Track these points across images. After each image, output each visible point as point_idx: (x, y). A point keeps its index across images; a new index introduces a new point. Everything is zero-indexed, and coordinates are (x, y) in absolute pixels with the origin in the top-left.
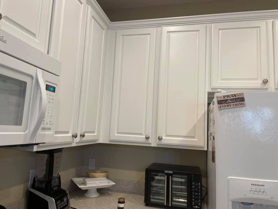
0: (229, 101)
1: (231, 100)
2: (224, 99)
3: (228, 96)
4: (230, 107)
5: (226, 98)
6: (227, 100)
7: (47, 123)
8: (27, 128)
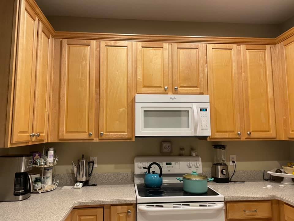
7: (204, 127)
8: (192, 129)
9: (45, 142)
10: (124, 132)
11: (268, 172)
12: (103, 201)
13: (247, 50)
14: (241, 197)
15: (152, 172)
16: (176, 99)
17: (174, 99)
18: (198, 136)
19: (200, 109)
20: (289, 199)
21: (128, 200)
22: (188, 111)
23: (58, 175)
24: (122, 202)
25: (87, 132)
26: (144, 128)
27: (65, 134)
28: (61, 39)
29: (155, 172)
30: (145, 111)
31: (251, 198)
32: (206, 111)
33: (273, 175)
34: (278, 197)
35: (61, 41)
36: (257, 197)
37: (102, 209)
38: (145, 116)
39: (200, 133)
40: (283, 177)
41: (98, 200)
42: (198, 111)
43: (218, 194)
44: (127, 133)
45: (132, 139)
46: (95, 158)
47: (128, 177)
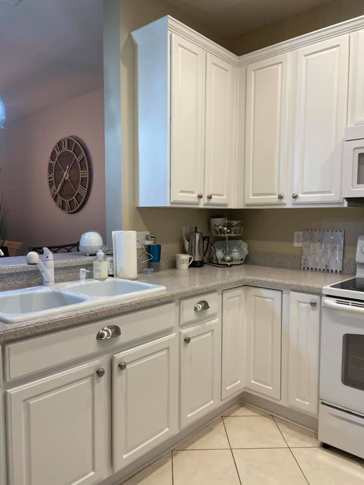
10: (329, 192)
12: (279, 282)
21: (312, 288)
25: (275, 193)
26: (358, 183)
27: (252, 197)
30: (360, 155)
35: (246, 68)
37: (280, 293)
38: (361, 163)
44: (333, 195)
45: (343, 203)
46: (301, 233)
47: (349, 265)
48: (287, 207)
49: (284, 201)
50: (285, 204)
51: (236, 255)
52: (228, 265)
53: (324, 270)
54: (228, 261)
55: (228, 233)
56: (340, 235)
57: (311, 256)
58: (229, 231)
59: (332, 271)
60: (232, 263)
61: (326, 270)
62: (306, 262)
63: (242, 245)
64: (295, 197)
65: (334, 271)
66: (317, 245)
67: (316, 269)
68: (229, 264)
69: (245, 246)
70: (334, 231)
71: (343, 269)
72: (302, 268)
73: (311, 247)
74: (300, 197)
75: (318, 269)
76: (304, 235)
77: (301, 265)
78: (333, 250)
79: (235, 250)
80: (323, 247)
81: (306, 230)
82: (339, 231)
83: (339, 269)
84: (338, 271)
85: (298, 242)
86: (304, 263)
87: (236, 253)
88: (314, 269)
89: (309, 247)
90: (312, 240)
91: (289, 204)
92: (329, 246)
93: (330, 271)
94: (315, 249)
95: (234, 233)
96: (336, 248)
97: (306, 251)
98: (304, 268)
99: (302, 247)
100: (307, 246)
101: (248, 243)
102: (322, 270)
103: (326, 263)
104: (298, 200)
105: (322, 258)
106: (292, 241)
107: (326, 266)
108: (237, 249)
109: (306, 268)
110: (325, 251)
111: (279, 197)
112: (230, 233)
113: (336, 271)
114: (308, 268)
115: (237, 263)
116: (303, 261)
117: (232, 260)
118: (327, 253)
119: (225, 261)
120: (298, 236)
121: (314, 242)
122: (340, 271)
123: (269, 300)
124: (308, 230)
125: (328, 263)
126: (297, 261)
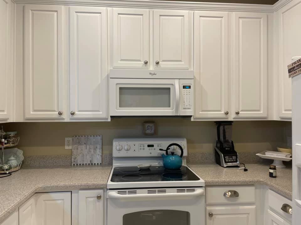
0: (296, 68)
1: (297, 66)
2: (293, 67)
3: (295, 63)
4: (296, 74)
5: (294, 66)
6: (294, 67)
7: (187, 106)
8: (173, 109)
9: (8, 122)
10: (98, 111)
11: (256, 154)
12: (70, 185)
13: (240, 19)
14: (222, 181)
15: (171, 153)
16: (156, 74)
17: (154, 75)
18: (180, 116)
19: (183, 86)
20: (274, 185)
21: (98, 185)
22: (169, 89)
23: (31, 156)
24: (90, 186)
25: (56, 110)
26: (120, 107)
27: (32, 113)
28: (23, 5)
29: (175, 154)
30: (120, 88)
31: (233, 182)
32: (190, 88)
33: (262, 157)
34: (262, 181)
35: (24, 7)
36: (239, 181)
37: (70, 193)
38: (121, 94)
39: (182, 113)
40: (273, 160)
41: (64, 185)
42: (181, 88)
43: (199, 179)
44: (101, 113)
45: (107, 119)
46: (71, 139)
47: (106, 159)
48: (65, 121)
49: (63, 116)
50: (64, 119)
51: (14, 162)
52: (6, 174)
53: (89, 164)
54: (7, 170)
55: (5, 144)
56: (99, 138)
57: (79, 155)
58: (6, 141)
59: (95, 164)
60: (10, 171)
61: (91, 164)
62: (75, 160)
63: (18, 152)
64: (73, 114)
65: (96, 164)
66: (84, 147)
67: (83, 164)
68: (7, 172)
69: (20, 153)
70: (95, 136)
71: (102, 162)
72: (73, 165)
73: (79, 149)
74: (76, 114)
75: (85, 164)
76: (73, 140)
77: (72, 163)
78: (95, 149)
79: (12, 158)
80: (88, 148)
81: (75, 136)
82: (98, 136)
83: (100, 162)
84: (99, 164)
85: (69, 145)
86: (74, 161)
87: (13, 161)
88: (81, 165)
89: (77, 149)
90: (79, 143)
91: (67, 118)
92: (92, 147)
93: (93, 164)
94: (82, 150)
95: (12, 144)
96: (97, 148)
97: (75, 152)
98: (74, 165)
99: (72, 149)
100: (76, 148)
101: (22, 150)
102: (88, 164)
103: (91, 159)
104: (75, 116)
105: (88, 156)
106: (64, 145)
107: (90, 161)
108: (14, 157)
109: (76, 165)
110: (89, 151)
111: (59, 114)
112: (8, 143)
113: (98, 164)
114: (77, 164)
115: (15, 169)
116: (73, 160)
117: (10, 168)
118: (91, 151)
119: (4, 170)
120: (68, 141)
121: (81, 144)
122: (100, 164)
123: (60, 202)
124: (76, 136)
125: (92, 159)
126: (68, 160)
